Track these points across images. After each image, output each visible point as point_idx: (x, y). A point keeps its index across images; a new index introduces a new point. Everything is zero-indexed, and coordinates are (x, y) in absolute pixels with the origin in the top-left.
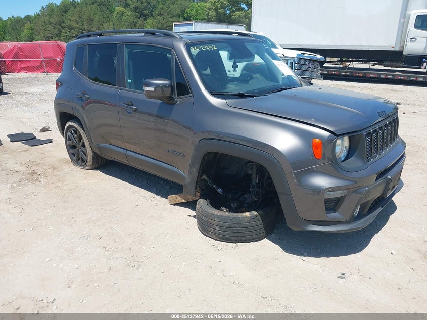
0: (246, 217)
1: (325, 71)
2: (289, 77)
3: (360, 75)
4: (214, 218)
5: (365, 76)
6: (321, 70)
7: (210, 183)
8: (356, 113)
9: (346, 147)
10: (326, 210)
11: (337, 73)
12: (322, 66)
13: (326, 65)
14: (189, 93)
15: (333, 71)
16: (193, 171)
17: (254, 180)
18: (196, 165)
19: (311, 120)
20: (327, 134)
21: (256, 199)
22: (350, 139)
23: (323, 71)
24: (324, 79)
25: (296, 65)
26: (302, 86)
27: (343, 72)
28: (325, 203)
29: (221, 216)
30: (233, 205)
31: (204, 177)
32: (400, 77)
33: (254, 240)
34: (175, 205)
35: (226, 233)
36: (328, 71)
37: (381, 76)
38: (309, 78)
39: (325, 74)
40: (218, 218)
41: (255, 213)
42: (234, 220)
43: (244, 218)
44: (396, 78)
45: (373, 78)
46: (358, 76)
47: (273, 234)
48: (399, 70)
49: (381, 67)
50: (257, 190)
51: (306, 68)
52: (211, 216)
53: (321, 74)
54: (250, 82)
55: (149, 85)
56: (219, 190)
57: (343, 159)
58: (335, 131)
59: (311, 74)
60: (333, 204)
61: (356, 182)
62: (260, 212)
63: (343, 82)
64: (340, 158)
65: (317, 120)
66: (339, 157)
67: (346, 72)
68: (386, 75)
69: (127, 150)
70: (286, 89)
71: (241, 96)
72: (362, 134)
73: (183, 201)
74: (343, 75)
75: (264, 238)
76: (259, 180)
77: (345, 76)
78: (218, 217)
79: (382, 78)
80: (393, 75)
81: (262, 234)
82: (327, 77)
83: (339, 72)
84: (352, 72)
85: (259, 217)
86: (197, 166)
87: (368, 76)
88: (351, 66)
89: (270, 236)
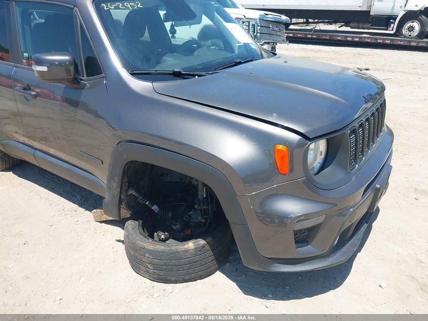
0: (189, 250)
1: (290, 33)
2: (246, 46)
3: (327, 38)
4: (144, 253)
5: (331, 39)
6: (286, 33)
7: (140, 199)
8: (336, 101)
9: (322, 152)
10: (297, 242)
11: (304, 36)
12: (287, 28)
13: (291, 27)
14: (101, 73)
15: (299, 34)
16: (113, 186)
17: (200, 194)
18: (116, 178)
19: (272, 116)
20: (296, 137)
21: (203, 220)
22: (328, 141)
23: (288, 33)
24: (290, 42)
25: (259, 28)
26: (262, 57)
27: (309, 34)
28: (295, 235)
29: (154, 251)
30: (174, 227)
31: (131, 192)
32: (367, 40)
33: (201, 278)
34: (101, 222)
35: (162, 273)
36: (293, 34)
37: (348, 39)
38: (274, 43)
39: (290, 37)
40: (150, 254)
41: (202, 242)
42: (172, 256)
43: (187, 251)
44: (363, 40)
45: (340, 41)
46: (325, 39)
47: (228, 265)
48: (366, 32)
49: (348, 29)
50: (205, 207)
51: (270, 31)
52: (140, 250)
53: (287, 37)
54: (196, 53)
55: (40, 62)
56: (155, 208)
57: (316, 170)
58: (306, 132)
59: (275, 38)
60: (306, 234)
61: (336, 205)
62: (209, 239)
63: (309, 45)
64: (313, 168)
65: (281, 115)
66: (311, 167)
67: (312, 35)
68: (353, 37)
69: (35, 149)
70: (240, 63)
71: (177, 75)
72: (345, 134)
73: (111, 218)
74: (309, 38)
75: (216, 271)
76: (207, 194)
77: (312, 38)
78: (150, 252)
79: (349, 41)
80: (360, 38)
81: (212, 268)
82: (293, 40)
83: (306, 34)
84: (318, 35)
85: (208, 247)
86: (118, 179)
87: (335, 38)
88: (317, 28)
89: (224, 267)
